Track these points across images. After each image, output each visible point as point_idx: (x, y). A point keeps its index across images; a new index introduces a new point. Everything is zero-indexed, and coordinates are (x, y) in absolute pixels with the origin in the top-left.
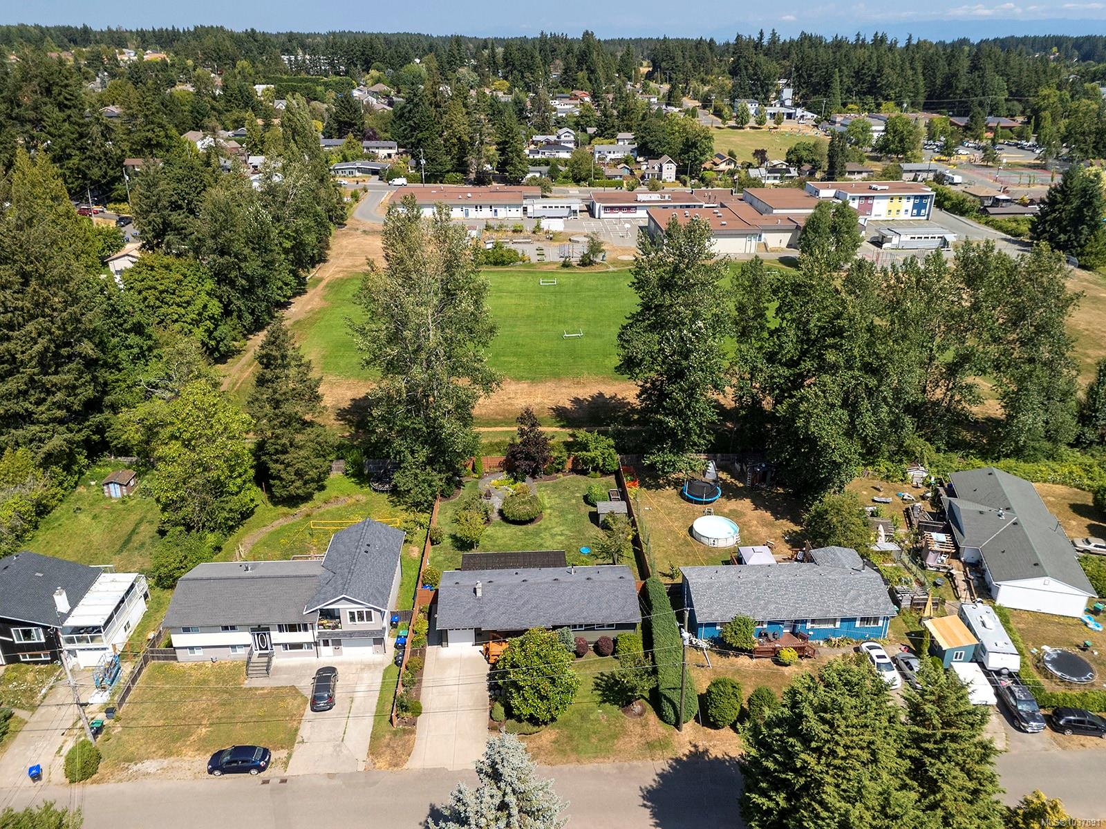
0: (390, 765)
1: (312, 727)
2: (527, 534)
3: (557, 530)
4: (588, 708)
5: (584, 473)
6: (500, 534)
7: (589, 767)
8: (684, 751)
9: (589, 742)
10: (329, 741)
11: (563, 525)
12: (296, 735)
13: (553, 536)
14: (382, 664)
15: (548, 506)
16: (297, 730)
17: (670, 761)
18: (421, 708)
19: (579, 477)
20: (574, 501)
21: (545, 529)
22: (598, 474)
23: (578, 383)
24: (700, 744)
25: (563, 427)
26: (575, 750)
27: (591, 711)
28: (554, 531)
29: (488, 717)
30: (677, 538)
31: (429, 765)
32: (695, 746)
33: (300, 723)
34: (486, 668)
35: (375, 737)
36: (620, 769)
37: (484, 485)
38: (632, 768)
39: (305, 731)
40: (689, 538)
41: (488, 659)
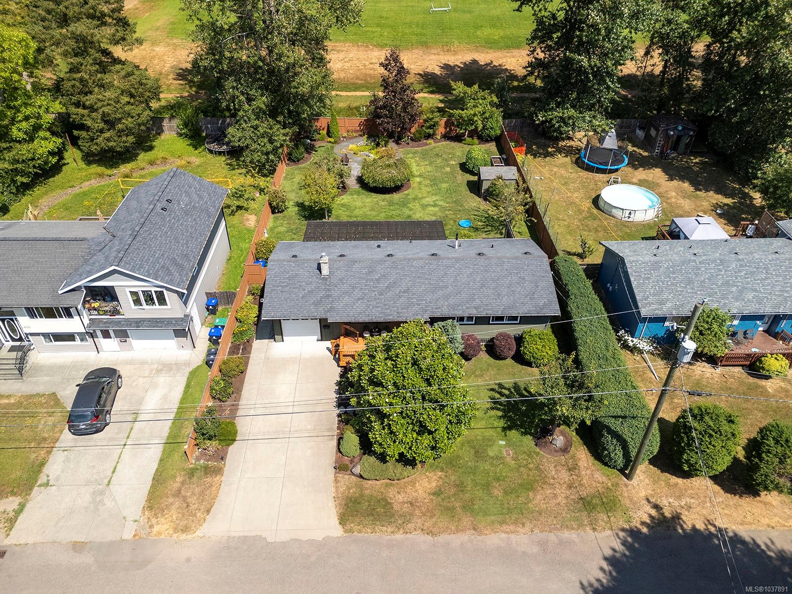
0: (176, 530)
1: (67, 460)
2: (391, 203)
3: (430, 200)
4: (484, 439)
5: (458, 139)
6: (358, 204)
7: (494, 539)
8: (641, 515)
9: (490, 494)
10: (88, 483)
11: (436, 194)
12: (40, 471)
13: (424, 207)
14: (187, 364)
15: (417, 173)
16: (42, 464)
17: (621, 534)
18: (236, 433)
19: (453, 144)
20: (448, 169)
21: (415, 199)
22: (476, 141)
23: (448, 51)
24: (664, 502)
25: (432, 92)
26: (468, 507)
27: (489, 442)
28: (425, 201)
29: (335, 449)
30: (580, 211)
31: (239, 529)
32: (656, 507)
33: (49, 453)
34: (335, 373)
35: (159, 479)
36: (543, 545)
37: (340, 150)
38: (561, 543)
39: (55, 467)
40: (595, 211)
41: (338, 360)
